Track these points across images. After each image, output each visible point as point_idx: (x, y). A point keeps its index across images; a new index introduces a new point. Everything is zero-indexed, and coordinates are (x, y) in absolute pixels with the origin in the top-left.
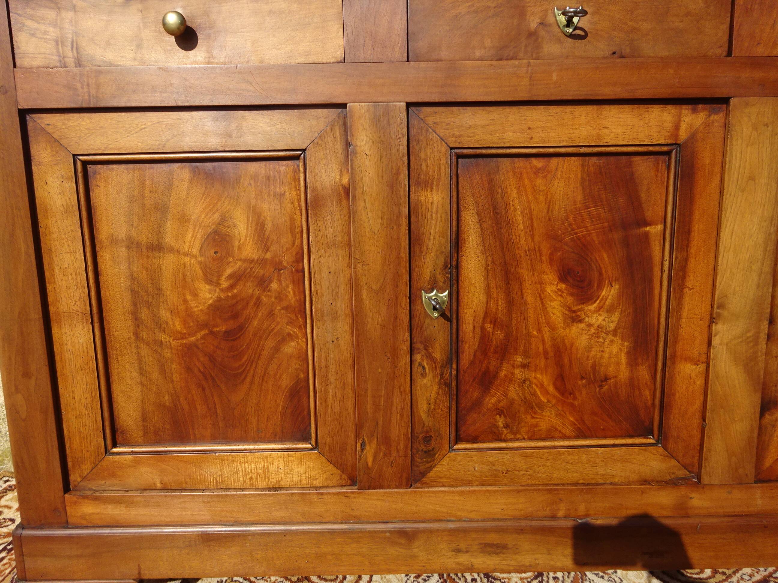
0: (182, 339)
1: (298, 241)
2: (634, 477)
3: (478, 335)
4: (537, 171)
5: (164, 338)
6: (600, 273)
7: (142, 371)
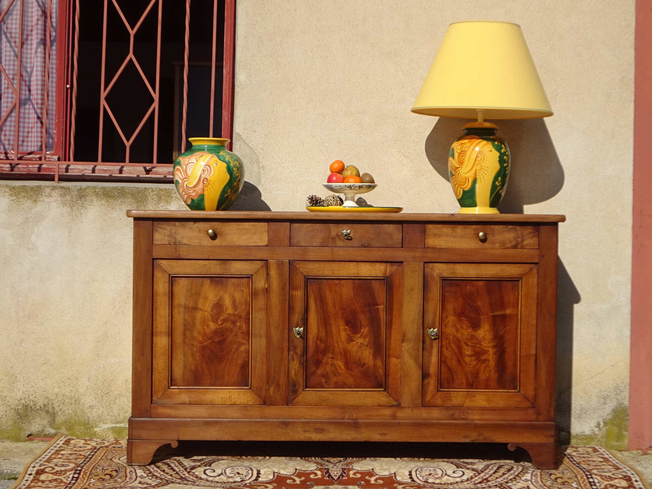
0: (201, 344)
1: (248, 308)
2: (376, 404)
3: (315, 345)
4: (336, 285)
5: (195, 343)
6: (361, 323)
7: (185, 356)
